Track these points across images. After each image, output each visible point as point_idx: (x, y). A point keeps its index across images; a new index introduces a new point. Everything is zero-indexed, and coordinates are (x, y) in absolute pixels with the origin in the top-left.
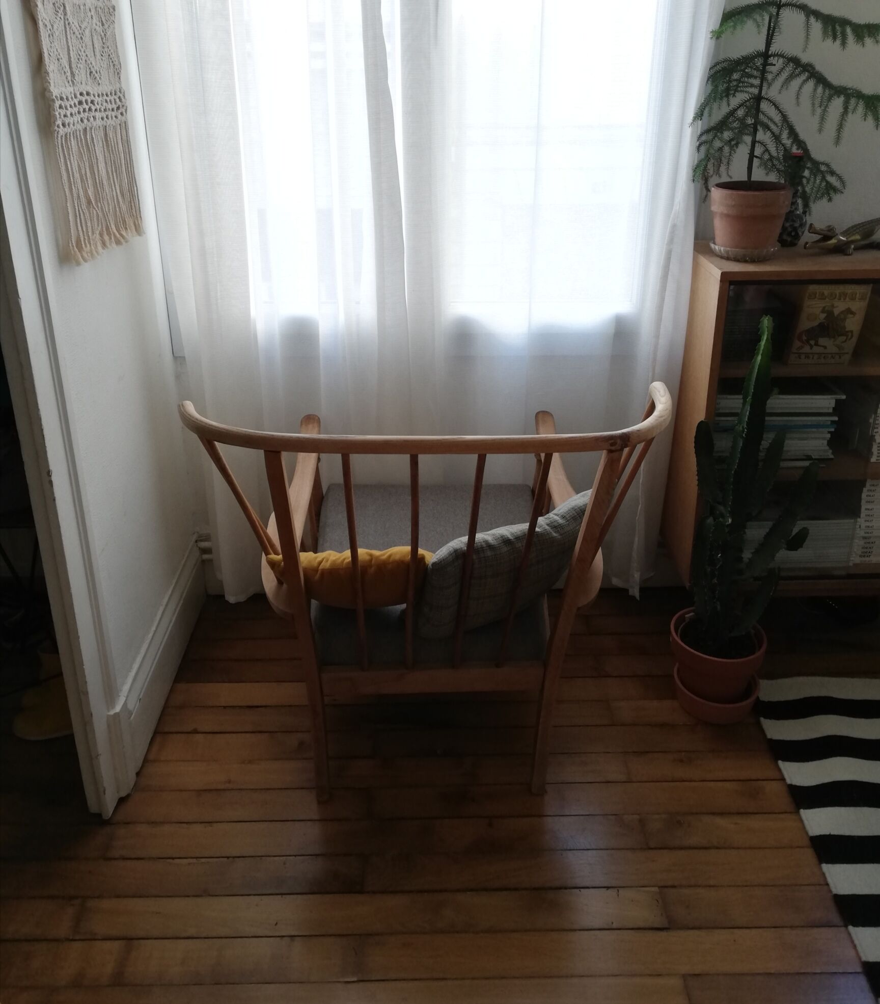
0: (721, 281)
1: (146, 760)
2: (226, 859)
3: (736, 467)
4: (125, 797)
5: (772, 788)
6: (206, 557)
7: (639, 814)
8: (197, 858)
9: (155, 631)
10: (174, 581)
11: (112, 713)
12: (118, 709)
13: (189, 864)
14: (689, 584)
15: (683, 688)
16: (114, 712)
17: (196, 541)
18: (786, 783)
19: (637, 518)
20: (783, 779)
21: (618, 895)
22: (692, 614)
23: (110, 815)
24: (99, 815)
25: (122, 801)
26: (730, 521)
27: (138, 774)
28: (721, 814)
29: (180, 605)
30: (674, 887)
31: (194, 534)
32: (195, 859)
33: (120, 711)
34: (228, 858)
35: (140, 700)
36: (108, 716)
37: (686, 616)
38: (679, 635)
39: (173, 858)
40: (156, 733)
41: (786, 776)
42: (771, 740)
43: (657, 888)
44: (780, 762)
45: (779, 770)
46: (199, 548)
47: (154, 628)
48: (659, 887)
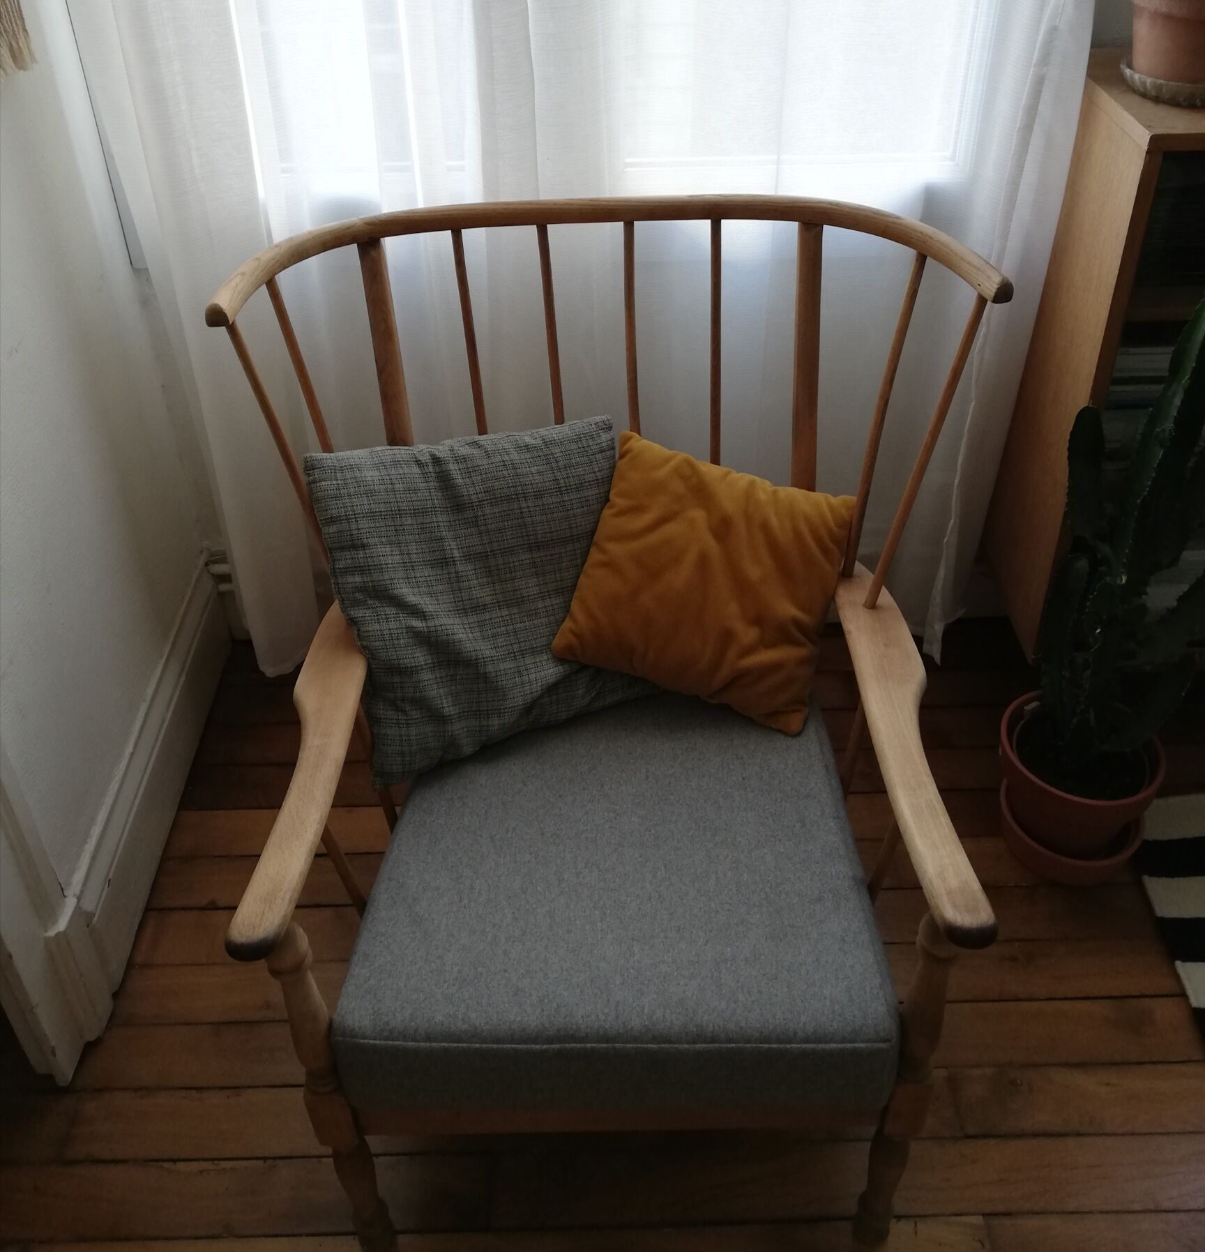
0: (1148, 152)
1: (130, 965)
2: (260, 1163)
3: (1145, 493)
4: (95, 1040)
5: (1165, 1011)
6: (224, 587)
7: (946, 1068)
8: (213, 1160)
9: (132, 754)
10: (167, 650)
11: (52, 933)
12: (62, 924)
13: (201, 1172)
14: (1033, 657)
15: (1015, 826)
16: (56, 931)
17: (207, 564)
18: (1189, 1005)
19: (945, 540)
20: (1183, 995)
21: (916, 1234)
22: (1034, 704)
23: (70, 1078)
24: (50, 1077)
25: (90, 1049)
26: (1124, 579)
27: (116, 995)
28: (1081, 1065)
29: (179, 687)
30: (1007, 1214)
31: (201, 552)
32: (210, 1162)
33: (68, 927)
34: (265, 1159)
35: (110, 880)
36: (47, 941)
37: (1026, 708)
38: (1014, 747)
39: (175, 1161)
40: (148, 909)
41: (1190, 992)
42: (1162, 919)
43: (981, 1218)
44: (1178, 964)
45: (1177, 977)
46: (213, 575)
47: (129, 749)
48: (984, 1215)
